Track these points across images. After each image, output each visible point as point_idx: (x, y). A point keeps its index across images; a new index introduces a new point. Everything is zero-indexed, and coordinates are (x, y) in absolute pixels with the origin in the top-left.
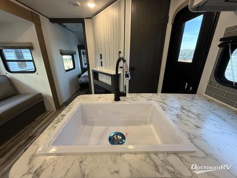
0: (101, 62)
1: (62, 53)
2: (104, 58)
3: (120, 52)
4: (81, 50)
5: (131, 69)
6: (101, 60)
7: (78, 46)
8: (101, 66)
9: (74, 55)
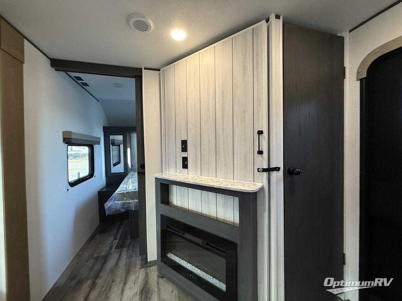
0: (185, 160)
1: (69, 140)
2: (196, 149)
3: (260, 133)
4: (111, 136)
5: (289, 173)
6: (184, 155)
7: (103, 127)
8: (183, 167)
9: (94, 146)
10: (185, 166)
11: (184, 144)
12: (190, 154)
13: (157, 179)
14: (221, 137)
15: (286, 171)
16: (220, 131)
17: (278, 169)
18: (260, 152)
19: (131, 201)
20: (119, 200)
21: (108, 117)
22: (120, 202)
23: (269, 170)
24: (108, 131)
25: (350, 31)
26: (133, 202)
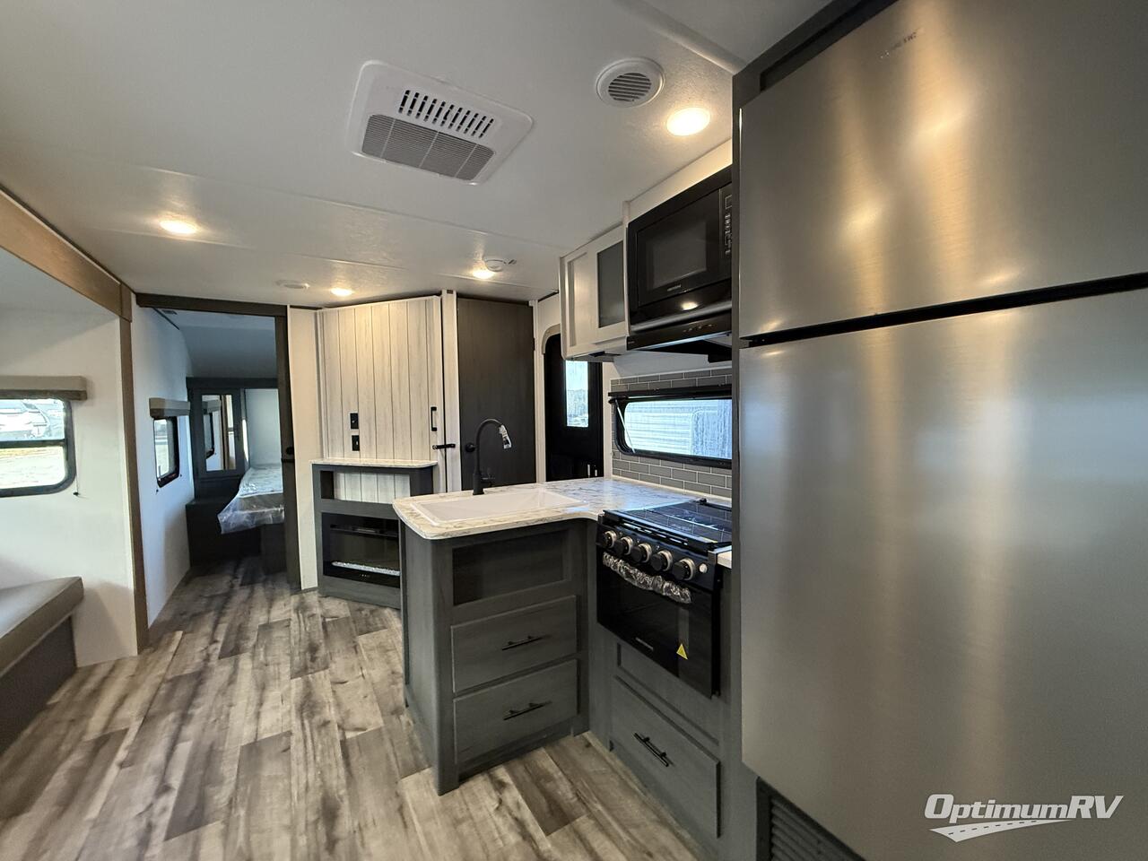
0: (356, 439)
2: (370, 425)
3: (434, 409)
4: (203, 397)
5: (466, 450)
6: (355, 432)
7: (187, 379)
8: (354, 449)
9: (178, 418)
10: (356, 447)
11: (354, 417)
12: (362, 431)
13: (314, 466)
14: (398, 411)
15: (463, 449)
16: (396, 404)
17: (453, 446)
18: (434, 429)
19: (266, 510)
20: (242, 510)
21: (194, 360)
22: (246, 512)
23: (445, 446)
24: (198, 386)
25: (539, 301)
26: (270, 513)
